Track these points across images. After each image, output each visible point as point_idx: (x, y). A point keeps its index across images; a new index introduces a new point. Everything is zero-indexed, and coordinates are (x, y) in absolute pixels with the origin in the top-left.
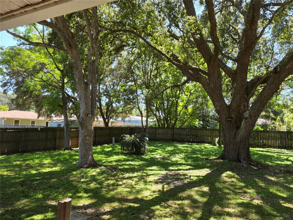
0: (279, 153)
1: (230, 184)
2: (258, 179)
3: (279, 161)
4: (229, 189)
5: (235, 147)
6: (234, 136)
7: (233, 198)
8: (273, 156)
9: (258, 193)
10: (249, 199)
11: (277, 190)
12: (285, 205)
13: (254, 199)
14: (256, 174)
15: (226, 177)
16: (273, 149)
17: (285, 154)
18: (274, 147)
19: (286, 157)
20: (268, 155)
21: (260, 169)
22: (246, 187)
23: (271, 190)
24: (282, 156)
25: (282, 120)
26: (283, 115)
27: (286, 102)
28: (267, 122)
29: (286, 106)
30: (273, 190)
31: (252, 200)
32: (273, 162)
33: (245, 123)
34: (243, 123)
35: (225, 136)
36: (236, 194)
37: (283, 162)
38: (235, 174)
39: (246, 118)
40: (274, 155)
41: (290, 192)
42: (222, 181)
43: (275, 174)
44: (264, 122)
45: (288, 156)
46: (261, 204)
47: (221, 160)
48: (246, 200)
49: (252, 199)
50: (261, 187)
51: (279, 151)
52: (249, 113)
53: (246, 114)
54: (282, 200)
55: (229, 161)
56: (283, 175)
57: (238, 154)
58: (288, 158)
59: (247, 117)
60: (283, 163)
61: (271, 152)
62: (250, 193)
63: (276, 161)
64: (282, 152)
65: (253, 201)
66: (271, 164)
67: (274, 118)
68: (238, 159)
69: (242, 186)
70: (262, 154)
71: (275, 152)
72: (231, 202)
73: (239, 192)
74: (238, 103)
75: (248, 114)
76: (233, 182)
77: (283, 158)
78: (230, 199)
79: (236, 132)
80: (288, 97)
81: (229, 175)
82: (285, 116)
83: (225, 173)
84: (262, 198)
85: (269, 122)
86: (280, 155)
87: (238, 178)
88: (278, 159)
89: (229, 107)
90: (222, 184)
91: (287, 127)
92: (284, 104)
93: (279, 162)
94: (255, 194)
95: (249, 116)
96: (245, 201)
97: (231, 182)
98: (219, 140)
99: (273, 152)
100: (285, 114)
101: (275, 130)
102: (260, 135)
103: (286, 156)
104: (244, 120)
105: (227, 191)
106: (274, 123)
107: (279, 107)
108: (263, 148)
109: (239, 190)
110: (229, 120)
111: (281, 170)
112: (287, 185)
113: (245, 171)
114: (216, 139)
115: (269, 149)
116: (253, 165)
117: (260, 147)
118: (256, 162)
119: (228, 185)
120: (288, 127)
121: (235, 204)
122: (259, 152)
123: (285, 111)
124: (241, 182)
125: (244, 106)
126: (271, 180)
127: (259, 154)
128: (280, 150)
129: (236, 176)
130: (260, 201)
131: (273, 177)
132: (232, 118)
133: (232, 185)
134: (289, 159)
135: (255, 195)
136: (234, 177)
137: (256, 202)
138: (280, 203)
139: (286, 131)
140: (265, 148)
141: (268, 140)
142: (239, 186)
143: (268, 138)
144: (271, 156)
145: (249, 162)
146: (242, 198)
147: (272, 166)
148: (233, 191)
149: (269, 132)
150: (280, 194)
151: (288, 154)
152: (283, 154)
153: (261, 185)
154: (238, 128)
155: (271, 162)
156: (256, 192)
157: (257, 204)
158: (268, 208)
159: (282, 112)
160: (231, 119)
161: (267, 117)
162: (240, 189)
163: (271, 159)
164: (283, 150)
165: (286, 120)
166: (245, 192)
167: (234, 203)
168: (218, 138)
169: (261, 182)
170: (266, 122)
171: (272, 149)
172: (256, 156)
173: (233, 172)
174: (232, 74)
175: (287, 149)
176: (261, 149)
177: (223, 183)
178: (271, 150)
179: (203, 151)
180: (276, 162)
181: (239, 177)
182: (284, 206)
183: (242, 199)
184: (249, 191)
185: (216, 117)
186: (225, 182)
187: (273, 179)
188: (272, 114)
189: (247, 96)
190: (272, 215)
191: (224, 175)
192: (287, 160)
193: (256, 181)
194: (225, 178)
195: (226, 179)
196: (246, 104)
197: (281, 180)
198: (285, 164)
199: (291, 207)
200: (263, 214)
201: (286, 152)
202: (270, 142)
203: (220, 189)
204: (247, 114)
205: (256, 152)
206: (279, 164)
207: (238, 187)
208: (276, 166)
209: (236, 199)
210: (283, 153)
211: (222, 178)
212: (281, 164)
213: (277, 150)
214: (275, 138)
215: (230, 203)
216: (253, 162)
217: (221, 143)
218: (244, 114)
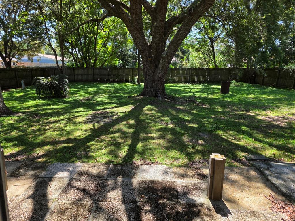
0: (185, 87)
1: (151, 115)
2: (171, 109)
3: (185, 93)
4: (150, 119)
5: (153, 84)
6: (153, 75)
7: (154, 126)
8: (180, 90)
9: (171, 120)
10: (166, 125)
11: (184, 116)
12: (189, 125)
13: (169, 124)
14: (169, 105)
15: (147, 110)
16: (180, 84)
17: (188, 88)
18: (181, 82)
19: (189, 90)
20: (177, 89)
21: (172, 101)
22: (163, 116)
23: (180, 116)
24: (186, 90)
25: (188, 59)
26: (189, 54)
27: (193, 43)
28: (177, 60)
29: (192, 46)
30: (181, 116)
31: (167, 126)
32: (181, 95)
33: (163, 63)
34: (161, 62)
35: (145, 74)
36: (156, 123)
37: (187, 94)
38: (153, 107)
39: (164, 58)
40: (181, 89)
41: (192, 115)
42: (144, 114)
43: (182, 104)
44: (174, 60)
45: (191, 89)
46: (174, 127)
47: (142, 97)
48: (163, 126)
49: (168, 124)
50: (173, 115)
51: (184, 85)
52: (167, 53)
53: (163, 54)
54: (188, 122)
55: (149, 96)
56: (188, 104)
57: (156, 90)
58: (191, 90)
59: (164, 57)
60: (188, 95)
61: (179, 86)
62: (166, 120)
63: (183, 93)
64: (187, 86)
65: (168, 126)
66: (179, 96)
67: (182, 57)
68: (156, 94)
69: (160, 116)
70: (172, 89)
71: (182, 87)
72: (152, 129)
73: (158, 121)
74: (158, 43)
75: (165, 54)
76: (152, 113)
77: (188, 91)
78: (152, 127)
79: (154, 71)
80: (195, 38)
81: (149, 108)
82: (190, 55)
83: (146, 107)
84: (175, 123)
85: (178, 60)
86: (186, 89)
87: (156, 110)
88: (184, 92)
89: (150, 47)
90: (144, 116)
91: (191, 64)
92: (191, 44)
93: (185, 94)
94: (170, 120)
95: (166, 56)
96: (163, 127)
97: (151, 113)
98: (138, 78)
99: (180, 86)
100: (190, 53)
101: (182, 67)
102: (172, 72)
103: (189, 89)
104: (162, 60)
105: (149, 121)
106: (181, 62)
107: (187, 46)
108: (173, 83)
109: (158, 119)
110: (149, 60)
111: (186, 101)
112: (190, 111)
113: (161, 104)
114: (136, 78)
115: (177, 84)
116: (167, 99)
117: (171, 83)
118: (169, 96)
119: (149, 116)
120: (192, 65)
121: (156, 130)
122: (170, 87)
123: (191, 50)
124: (159, 113)
125: (162, 46)
126: (180, 109)
127: (170, 88)
128: (185, 84)
129: (155, 108)
130: (173, 125)
131: (181, 106)
132: (151, 57)
133: (152, 116)
134: (192, 91)
135: (169, 121)
136: (153, 109)
137: (170, 126)
138: (186, 124)
139: (190, 68)
140: (174, 83)
141: (177, 76)
142: (157, 116)
143: (177, 75)
144: (178, 90)
145: (164, 96)
146: (160, 125)
147: (180, 98)
148: (154, 121)
149: (178, 69)
150: (186, 118)
151: (190, 87)
152: (187, 88)
153: (173, 113)
154: (156, 67)
155: (180, 95)
156: (170, 119)
157: (172, 127)
158: (178, 129)
159: (188, 51)
160: (151, 59)
161: (177, 56)
162: (158, 118)
163: (179, 92)
164: (187, 84)
165: (191, 58)
166: (162, 120)
167: (155, 129)
168: (137, 77)
169: (173, 111)
170: (176, 60)
171: (179, 84)
172: (168, 91)
173: (152, 105)
174: (152, 11)
175: (190, 83)
176: (172, 85)
177: (145, 115)
178: (179, 85)
179: (125, 90)
180: (183, 94)
181: (157, 109)
182: (189, 126)
183: (161, 126)
184: (165, 119)
185: (134, 56)
186: (146, 114)
187: (181, 108)
188: (180, 53)
189: (165, 36)
190: (182, 133)
191: (145, 108)
192: (190, 92)
193: (169, 111)
194: (146, 111)
195: (147, 112)
196: (164, 44)
197: (186, 108)
198: (189, 96)
199: (193, 126)
200: (176, 134)
201: (190, 86)
202: (178, 78)
203: (144, 121)
204: (164, 55)
205: (168, 87)
206: (185, 96)
207: (156, 117)
208: (183, 97)
209: (156, 126)
210: (188, 87)
211: (144, 111)
212: (187, 96)
213: (183, 84)
214: (182, 75)
215: (152, 130)
216: (167, 96)
217: (140, 81)
218: (162, 54)
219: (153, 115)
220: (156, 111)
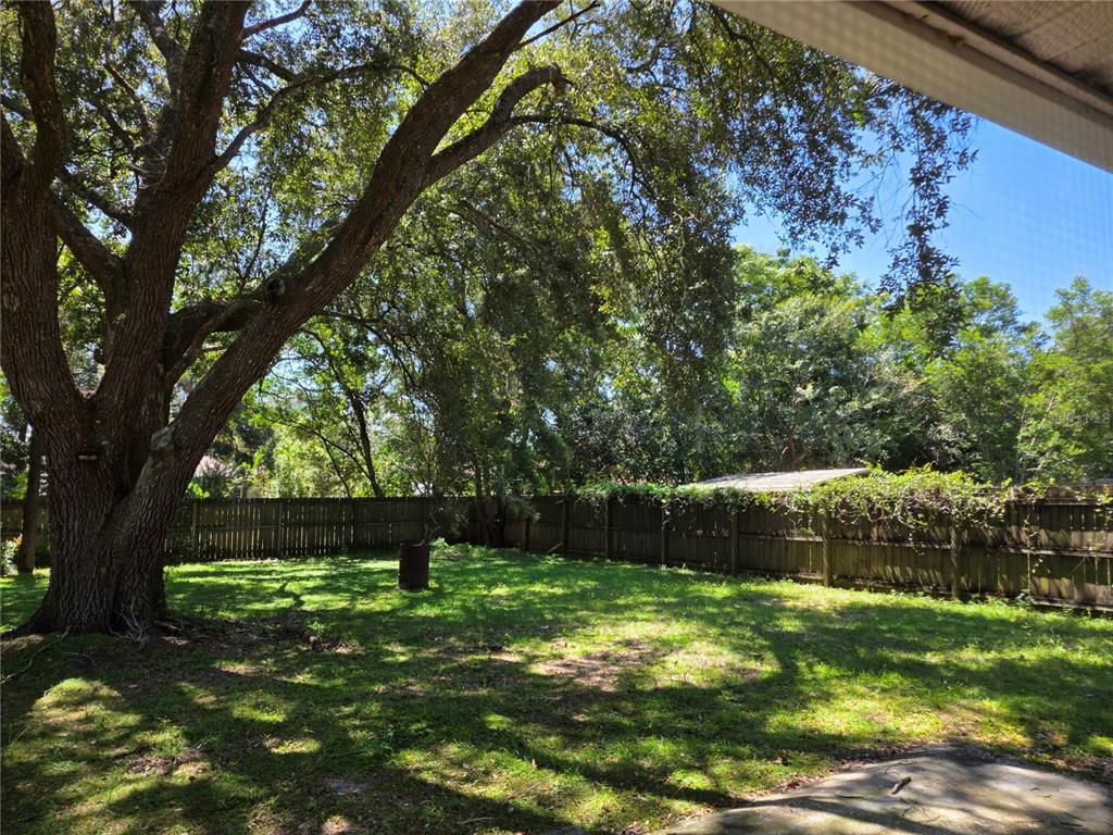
0: (258, 573)
1: (78, 732)
2: (191, 682)
3: (259, 601)
4: (71, 756)
5: (103, 570)
6: (104, 528)
7: (96, 790)
8: (239, 587)
9: (192, 737)
10: (160, 771)
11: (257, 706)
12: (281, 750)
13: (179, 763)
14: (181, 666)
15: (58, 705)
16: (239, 563)
17: (274, 576)
18: (242, 555)
19: (277, 586)
20: (222, 585)
21: (198, 641)
22: (150, 724)
23: (237, 713)
24: (265, 584)
25: (269, 462)
26: (273, 445)
27: (286, 403)
28: (222, 467)
29: (285, 416)
30: (242, 710)
31: (168, 774)
32: (239, 610)
33: (156, 472)
34: (146, 470)
35: (61, 527)
36: (106, 769)
37: (270, 602)
38: (97, 684)
39: (160, 454)
40: (242, 582)
41: (293, 699)
42: (36, 732)
43: (246, 651)
44: (212, 466)
45: (284, 579)
46: (205, 775)
47: (32, 637)
48: (143, 778)
49: (171, 765)
50: (201, 709)
51: (255, 566)
52: (174, 434)
53: (159, 438)
54: (272, 737)
55: (76, 632)
56: (272, 647)
57: (115, 597)
58: (285, 585)
59: (162, 450)
60: (271, 606)
61: (232, 573)
62: (160, 747)
63: (249, 602)
64: (267, 569)
65: (176, 773)
66: (233, 616)
67: (245, 454)
68: (114, 616)
69: (130, 727)
70: (199, 586)
71: (244, 573)
72: (82, 809)
73: (117, 757)
74: (132, 394)
75: (169, 437)
76: (89, 719)
77: (270, 591)
78: (80, 798)
79: (112, 512)
80: (293, 387)
81: (70, 693)
82: (279, 447)
83: (55, 689)
84: (209, 752)
85: (227, 468)
86: (261, 580)
87: (111, 698)
88: (256, 594)
89: (92, 404)
90: (39, 742)
91: (283, 484)
92: (280, 409)
93: (258, 606)
94: (182, 742)
95: (172, 447)
96: (141, 786)
97: (80, 721)
98: (21, 547)
99: (237, 571)
100: (278, 440)
101: (245, 494)
102: (198, 514)
103: (277, 580)
104: (150, 460)
105: (67, 767)
106: (242, 472)
107: (264, 416)
108: (203, 561)
109: (118, 746)
110: (84, 461)
111: (265, 633)
112: (284, 678)
113: (140, 661)
114: (10, 544)
115: (224, 563)
116: (176, 634)
117: (193, 561)
118: (185, 618)
119: (69, 739)
120: (286, 485)
121: (101, 814)
122: (192, 580)
123: (280, 430)
124: (125, 711)
125: (153, 405)
126: (237, 675)
127: (192, 585)
128: (259, 561)
129: (105, 691)
130: (201, 765)
131: (241, 662)
132: (100, 451)
133: (88, 735)
134: (287, 588)
135: (182, 748)
136: (93, 698)
137: (186, 773)
138: (266, 749)
139: (277, 496)
140: (212, 560)
141: (224, 532)
142: (116, 729)
143: (224, 526)
144: (229, 588)
145: (156, 622)
146: (131, 776)
147: (237, 624)
148: (92, 760)
149: (228, 502)
150: (266, 717)
151: (282, 572)
152: (268, 577)
153: (201, 701)
154: (123, 491)
155: (235, 610)
156: (186, 735)
157: (192, 778)
158: (228, 783)
159: (270, 433)
160: (94, 457)
161: (224, 451)
162: (119, 742)
163: (233, 598)
164: (268, 561)
165: (280, 460)
166: (144, 749)
167: (98, 807)
168: (19, 540)
169: (201, 692)
170: (218, 468)
171: (233, 563)
172: (181, 596)
173: (88, 675)
174: (110, 270)
175: (280, 558)
176: (199, 567)
177: (43, 735)
178: (230, 566)
180: (249, 607)
181: (115, 693)
182: (279, 755)
183: (129, 782)
184: (159, 738)
185: (8, 446)
186: (51, 731)
187: (241, 668)
188: (238, 441)
189: (166, 370)
190: (243, 800)
191: (48, 698)
192: (282, 593)
193: (181, 693)
194: (54, 712)
195: (58, 716)
196: (161, 399)
197: (266, 665)
198: (276, 610)
199: (298, 750)
200: (213, 812)
201: (277, 568)
202: (230, 539)
203: (28, 771)
204: (162, 439)
205: (179, 580)
206: (257, 612)
207: (110, 736)
208: (249, 619)
209: (106, 789)
210: (270, 573)
211: (36, 714)
212: (266, 611)
213: (248, 564)
214: (245, 524)
215: (78, 817)
216: (173, 622)
217: (31, 557)
218: (153, 437)
219: (92, 727)
220: (109, 703)
